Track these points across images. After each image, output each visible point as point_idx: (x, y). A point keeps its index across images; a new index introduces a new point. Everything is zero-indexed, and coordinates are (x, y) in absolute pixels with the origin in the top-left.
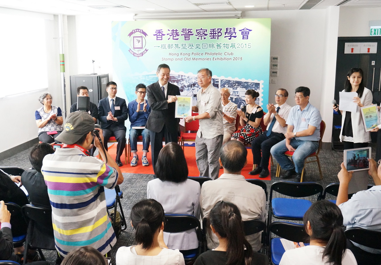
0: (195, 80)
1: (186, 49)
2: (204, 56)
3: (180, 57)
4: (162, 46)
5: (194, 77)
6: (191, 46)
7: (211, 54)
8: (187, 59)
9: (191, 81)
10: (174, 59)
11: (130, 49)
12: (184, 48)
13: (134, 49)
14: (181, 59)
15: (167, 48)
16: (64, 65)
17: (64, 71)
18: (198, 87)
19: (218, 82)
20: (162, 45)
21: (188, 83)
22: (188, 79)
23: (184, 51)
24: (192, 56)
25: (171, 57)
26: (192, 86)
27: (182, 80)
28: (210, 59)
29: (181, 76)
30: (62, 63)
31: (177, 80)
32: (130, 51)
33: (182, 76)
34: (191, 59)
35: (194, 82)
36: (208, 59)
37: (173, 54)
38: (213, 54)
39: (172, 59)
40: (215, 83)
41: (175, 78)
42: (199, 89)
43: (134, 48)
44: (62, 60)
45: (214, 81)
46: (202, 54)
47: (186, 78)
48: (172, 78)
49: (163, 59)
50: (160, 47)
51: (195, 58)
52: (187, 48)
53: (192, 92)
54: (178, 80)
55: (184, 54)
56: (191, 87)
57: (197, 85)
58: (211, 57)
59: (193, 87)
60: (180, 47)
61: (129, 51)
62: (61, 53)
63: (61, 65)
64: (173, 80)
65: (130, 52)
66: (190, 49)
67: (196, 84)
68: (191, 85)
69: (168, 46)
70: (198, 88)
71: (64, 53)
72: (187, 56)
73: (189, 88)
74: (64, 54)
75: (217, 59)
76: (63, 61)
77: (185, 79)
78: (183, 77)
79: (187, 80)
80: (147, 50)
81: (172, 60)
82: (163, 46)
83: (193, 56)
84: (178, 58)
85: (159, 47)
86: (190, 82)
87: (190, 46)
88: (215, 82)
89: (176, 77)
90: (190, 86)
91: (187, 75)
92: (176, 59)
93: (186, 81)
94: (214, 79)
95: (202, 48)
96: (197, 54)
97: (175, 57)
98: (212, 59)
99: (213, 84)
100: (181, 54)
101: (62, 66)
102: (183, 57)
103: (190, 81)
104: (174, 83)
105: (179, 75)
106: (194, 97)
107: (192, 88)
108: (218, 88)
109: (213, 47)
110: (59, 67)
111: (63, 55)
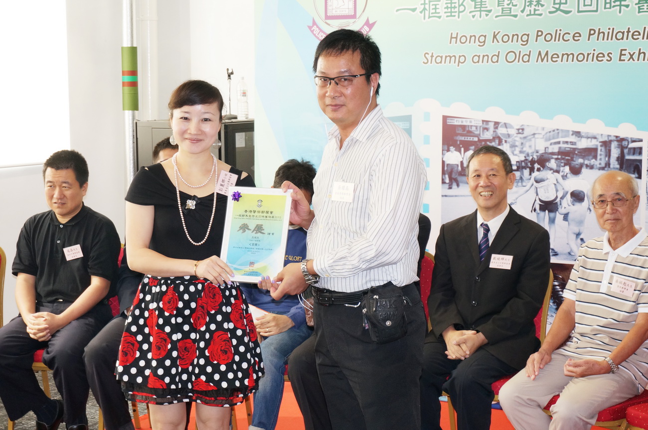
0: (547, 144)
1: (516, 16)
2: (585, 46)
3: (491, 48)
4: (425, 9)
5: (543, 129)
6: (535, 3)
7: (613, 35)
8: (519, 57)
9: (530, 146)
10: (469, 59)
11: (314, 23)
12: (507, 13)
13: (328, 21)
14: (495, 58)
15: (442, 14)
16: (134, 84)
17: (135, 106)
18: (558, 172)
19: (640, 153)
20: (425, 4)
21: (521, 152)
22: (518, 139)
23: (507, 26)
24: (537, 46)
25: (457, 49)
26: (536, 166)
27: (497, 141)
28: (607, 58)
29: (491, 125)
30: (128, 79)
31: (476, 139)
32: (315, 28)
33: (497, 124)
34: (534, 56)
35: (542, 151)
36: (599, 57)
37: (463, 40)
38: (620, 36)
39: (462, 59)
40: (628, 157)
41: (470, 133)
42: (560, 180)
43: (328, 17)
44: (127, 68)
45: (622, 148)
46: (576, 36)
47: (512, 132)
48: (460, 131)
49: (429, 57)
50: (418, 11)
51: (547, 54)
52: (519, 13)
53: (533, 190)
54: (480, 141)
55: (506, 38)
56: (532, 170)
57: (553, 161)
58: (613, 47)
59: (539, 170)
60: (490, 11)
61: (310, 28)
62: (127, 44)
63: (124, 84)
64: (460, 141)
65: (312, 32)
66: (530, 15)
67: (548, 160)
68: (533, 162)
69: (447, 8)
70: (559, 176)
71: (135, 45)
72: (516, 46)
73: (522, 174)
74: (136, 48)
75: (635, 57)
76: (134, 73)
77: (509, 136)
78: (501, 131)
79: (517, 144)
80: (371, 22)
81: (460, 60)
82: (427, 6)
83: (542, 46)
84: (481, 52)
85: (414, 10)
86: (527, 149)
87: (530, 4)
88: (626, 151)
89: (474, 129)
90: (525, 168)
91: (516, 122)
92: (476, 59)
93: (513, 146)
94: (623, 140)
95: (574, 10)
96: (559, 36)
97: (472, 49)
98: (615, 56)
99: (618, 159)
100: (495, 37)
101: (127, 89)
102: (503, 48)
103: (527, 144)
104: (465, 152)
105: (487, 122)
106: (542, 214)
107: (536, 174)
108: (640, 177)
109: (620, 6)
110: (118, 93)
111: (133, 51)
